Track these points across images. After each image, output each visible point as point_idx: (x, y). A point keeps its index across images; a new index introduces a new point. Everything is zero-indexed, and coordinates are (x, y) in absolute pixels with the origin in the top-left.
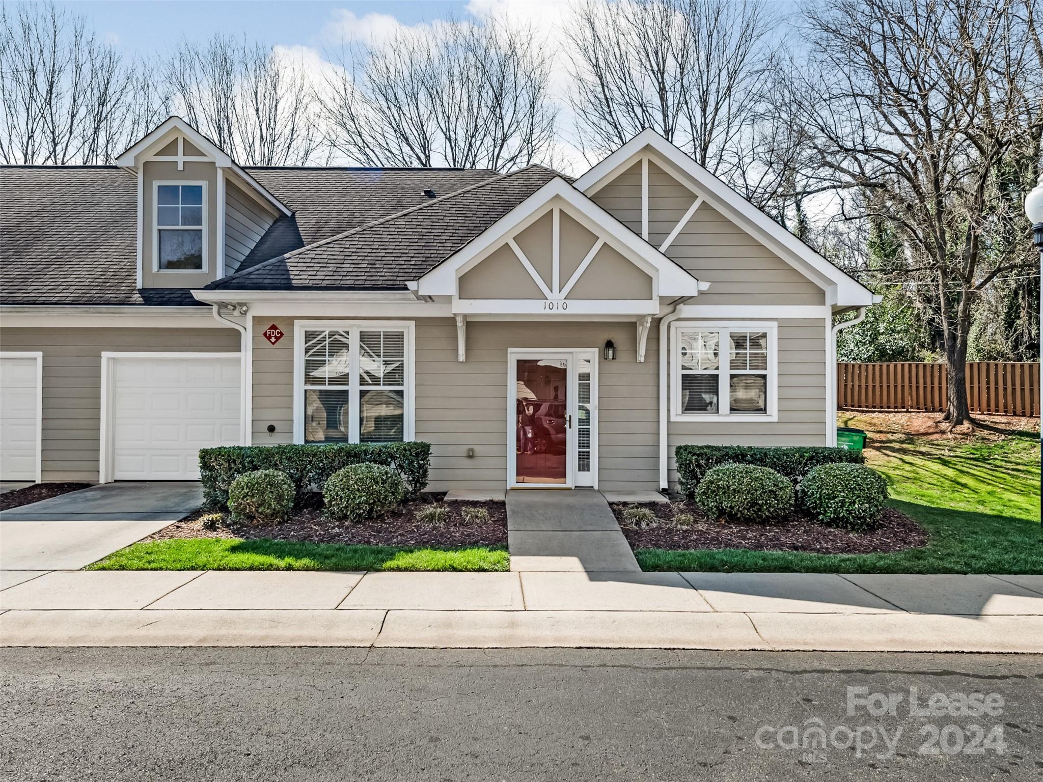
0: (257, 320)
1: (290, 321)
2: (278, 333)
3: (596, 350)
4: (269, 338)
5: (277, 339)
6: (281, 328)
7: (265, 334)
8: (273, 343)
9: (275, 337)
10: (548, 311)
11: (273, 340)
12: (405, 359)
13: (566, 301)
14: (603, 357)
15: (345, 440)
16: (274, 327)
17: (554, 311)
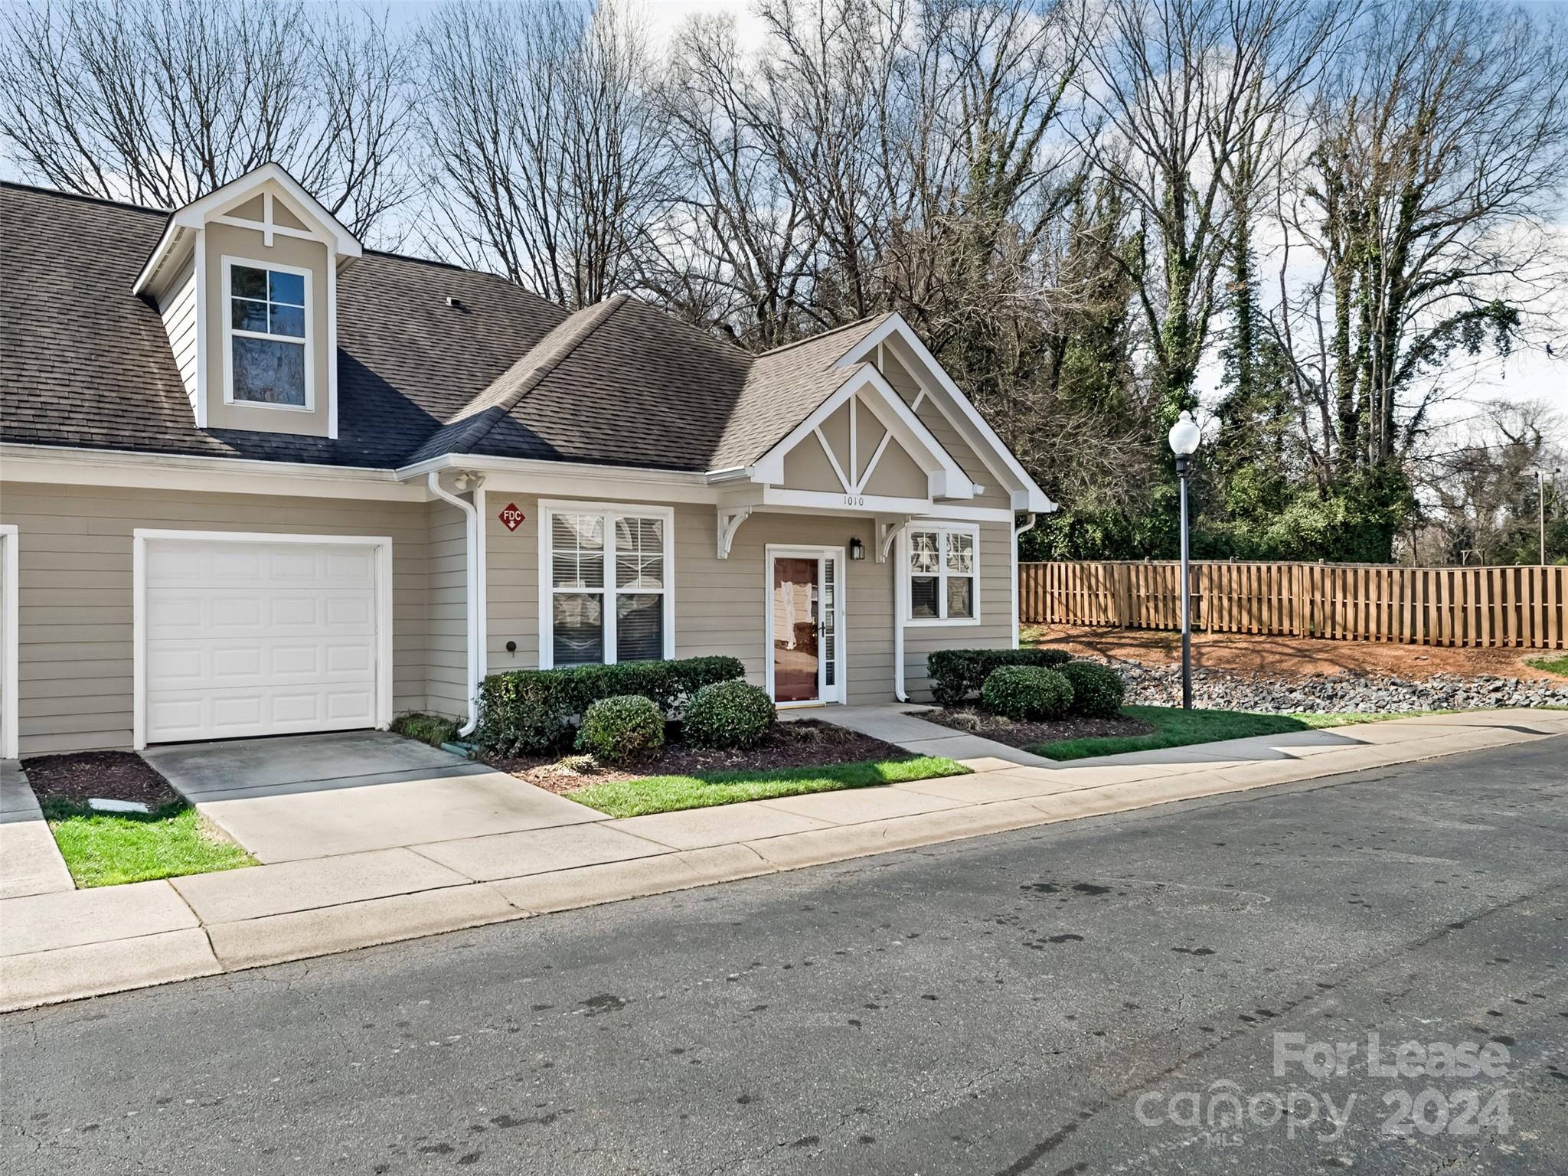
0: (491, 496)
1: (533, 499)
2: (518, 515)
3: (843, 549)
4: (507, 522)
5: (517, 523)
6: (522, 509)
7: (502, 516)
8: (512, 530)
9: (515, 520)
10: (847, 507)
11: (512, 524)
12: (665, 554)
13: (863, 497)
14: (850, 555)
15: (600, 659)
16: (512, 507)
17: (853, 507)
